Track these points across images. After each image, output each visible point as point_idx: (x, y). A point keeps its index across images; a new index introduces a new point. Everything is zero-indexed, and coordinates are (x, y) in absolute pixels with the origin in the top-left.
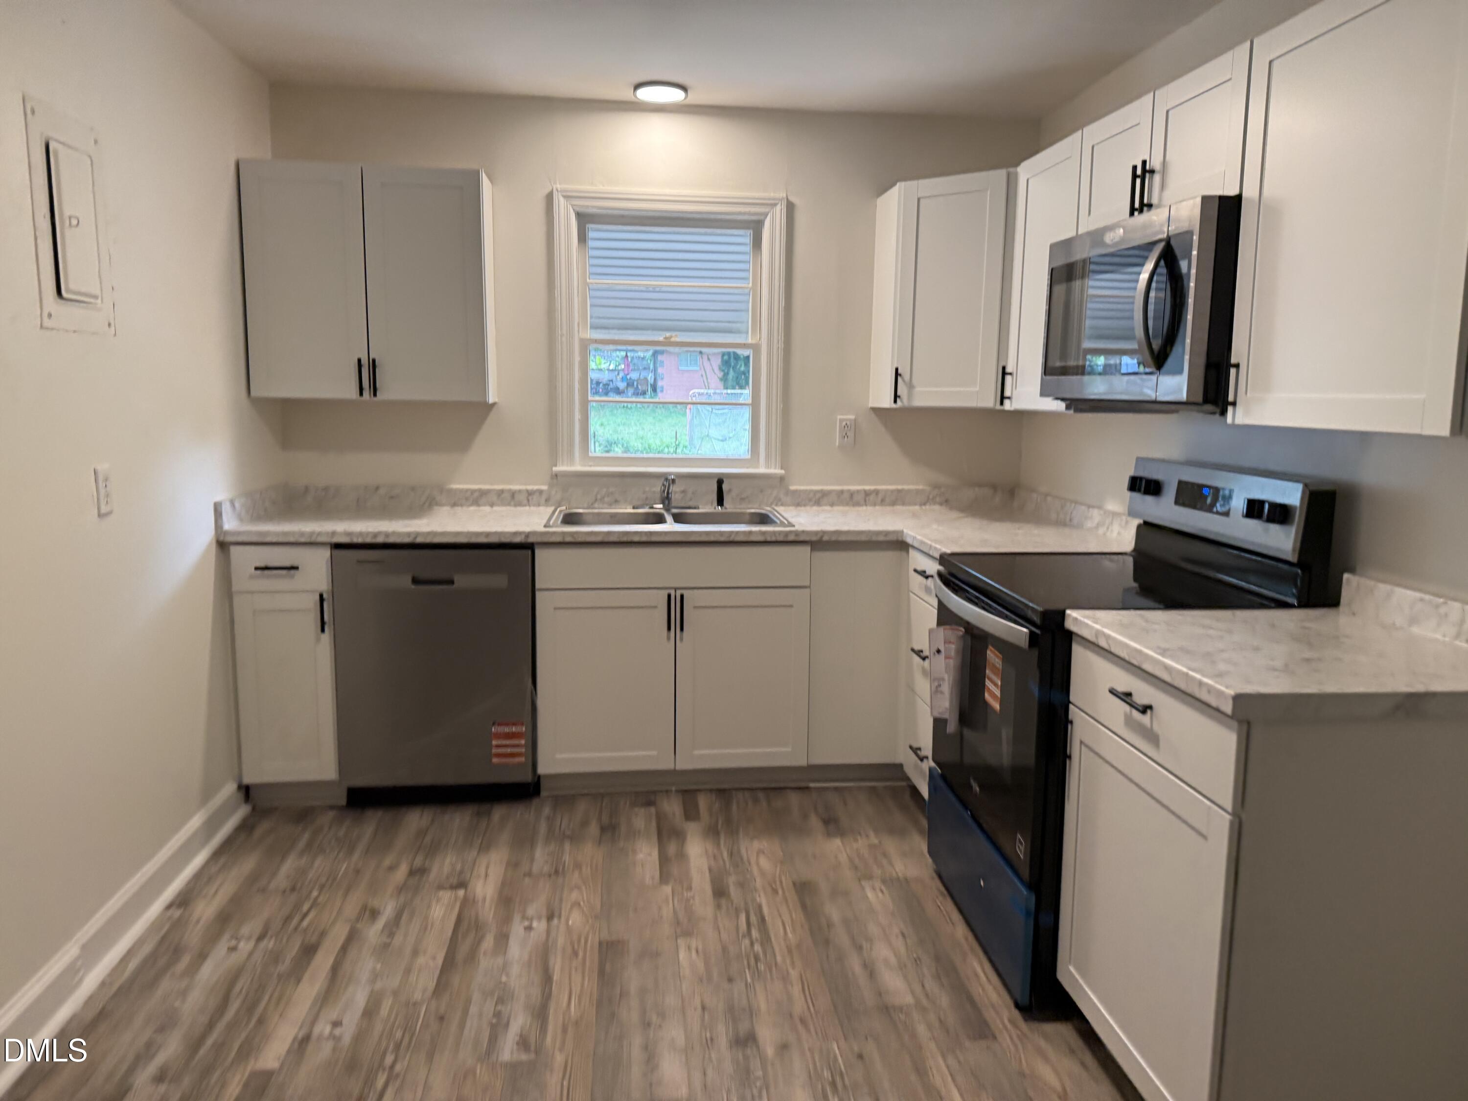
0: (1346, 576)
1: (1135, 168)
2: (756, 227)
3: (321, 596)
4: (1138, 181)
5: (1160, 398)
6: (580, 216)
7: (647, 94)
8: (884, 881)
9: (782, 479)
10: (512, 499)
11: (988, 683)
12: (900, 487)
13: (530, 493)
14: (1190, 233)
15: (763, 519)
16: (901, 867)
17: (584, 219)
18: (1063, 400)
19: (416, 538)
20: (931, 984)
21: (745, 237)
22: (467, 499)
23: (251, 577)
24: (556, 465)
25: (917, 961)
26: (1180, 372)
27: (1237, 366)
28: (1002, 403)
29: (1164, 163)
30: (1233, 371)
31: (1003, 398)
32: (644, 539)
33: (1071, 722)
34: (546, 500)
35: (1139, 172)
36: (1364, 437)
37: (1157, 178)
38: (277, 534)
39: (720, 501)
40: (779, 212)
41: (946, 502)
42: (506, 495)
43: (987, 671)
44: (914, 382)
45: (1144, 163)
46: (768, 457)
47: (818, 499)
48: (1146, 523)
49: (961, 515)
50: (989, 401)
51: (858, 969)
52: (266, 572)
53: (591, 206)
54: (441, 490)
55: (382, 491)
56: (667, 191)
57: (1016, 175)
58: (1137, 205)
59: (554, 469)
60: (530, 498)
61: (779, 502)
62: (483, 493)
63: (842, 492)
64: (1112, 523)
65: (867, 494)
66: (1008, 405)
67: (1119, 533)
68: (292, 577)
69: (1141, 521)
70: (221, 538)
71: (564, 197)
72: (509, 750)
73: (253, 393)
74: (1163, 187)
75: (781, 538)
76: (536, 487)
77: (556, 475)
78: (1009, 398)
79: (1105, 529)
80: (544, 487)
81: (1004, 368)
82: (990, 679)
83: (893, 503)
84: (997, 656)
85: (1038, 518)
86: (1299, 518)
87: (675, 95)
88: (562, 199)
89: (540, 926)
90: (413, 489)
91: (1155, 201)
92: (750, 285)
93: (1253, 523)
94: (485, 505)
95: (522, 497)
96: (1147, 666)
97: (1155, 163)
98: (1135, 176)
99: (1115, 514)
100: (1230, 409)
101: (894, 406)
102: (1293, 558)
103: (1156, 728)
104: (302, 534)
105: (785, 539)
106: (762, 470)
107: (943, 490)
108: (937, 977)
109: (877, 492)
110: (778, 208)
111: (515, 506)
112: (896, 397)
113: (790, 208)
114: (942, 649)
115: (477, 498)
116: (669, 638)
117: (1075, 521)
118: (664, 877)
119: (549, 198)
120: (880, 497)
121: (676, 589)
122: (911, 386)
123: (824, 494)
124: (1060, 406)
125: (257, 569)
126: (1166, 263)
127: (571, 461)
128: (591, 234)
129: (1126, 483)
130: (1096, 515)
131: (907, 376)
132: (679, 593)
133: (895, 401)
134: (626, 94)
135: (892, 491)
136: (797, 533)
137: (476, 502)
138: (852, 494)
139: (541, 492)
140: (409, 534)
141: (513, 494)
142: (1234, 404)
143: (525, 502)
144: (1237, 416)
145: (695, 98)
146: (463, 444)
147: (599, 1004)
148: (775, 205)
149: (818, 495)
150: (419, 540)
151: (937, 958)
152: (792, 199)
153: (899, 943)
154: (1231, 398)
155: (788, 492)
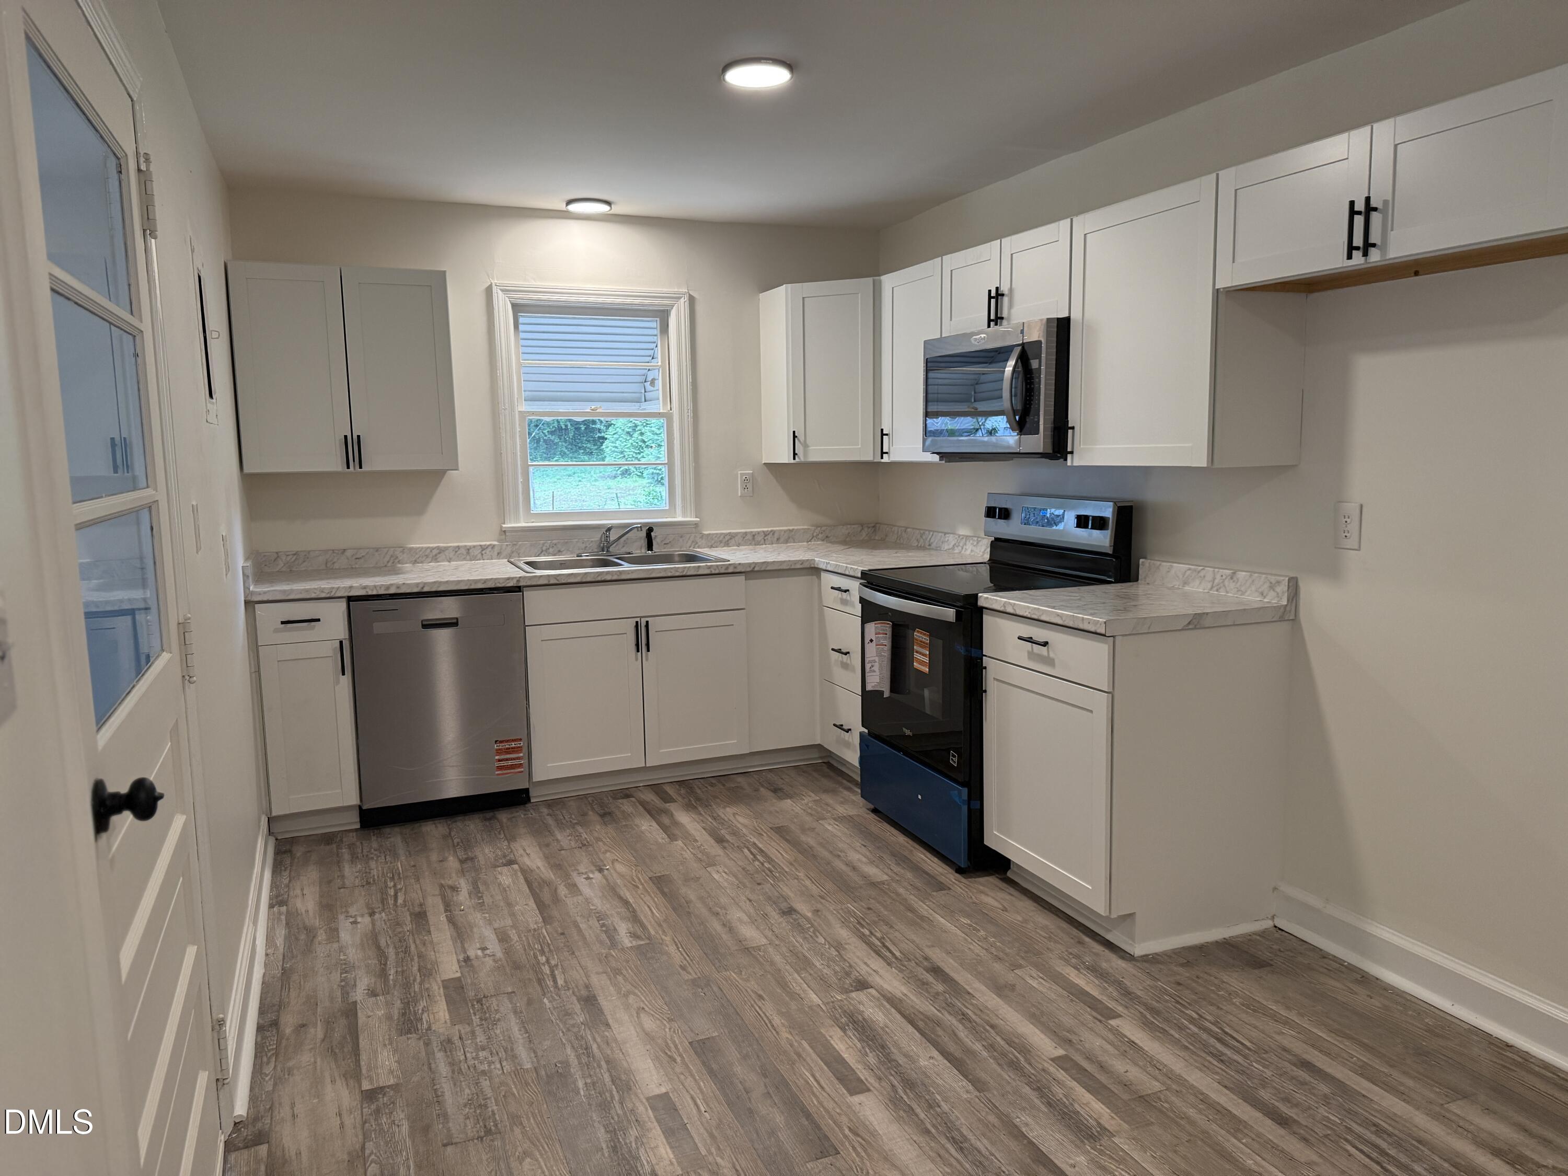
0: (1141, 560)
1: (990, 291)
2: (663, 315)
3: (341, 643)
4: (993, 301)
5: (1021, 451)
6: (514, 306)
7: (575, 208)
8: (835, 819)
9: (696, 525)
10: (468, 554)
11: (916, 655)
12: (791, 528)
13: (483, 548)
14: (1039, 342)
15: (691, 558)
16: (842, 810)
17: (517, 308)
18: (937, 453)
19: (422, 588)
20: (896, 869)
21: (655, 324)
22: (427, 556)
23: (276, 631)
24: (504, 523)
25: (881, 858)
26: (1037, 432)
27: (1073, 428)
28: (882, 458)
29: (1011, 290)
30: (1070, 431)
31: (882, 453)
32: (615, 577)
33: (985, 668)
34: (498, 554)
35: (993, 294)
36: (1146, 471)
37: (1006, 299)
38: (301, 591)
39: (650, 546)
40: (683, 304)
41: (826, 539)
42: (463, 551)
43: (915, 647)
44: (808, 442)
45: (997, 289)
46: (684, 508)
47: (727, 540)
48: (997, 539)
49: (842, 547)
50: (868, 455)
51: (844, 867)
52: (289, 625)
53: (521, 298)
54: (403, 549)
55: (349, 553)
56: (589, 286)
57: (880, 282)
58: (992, 317)
59: (504, 526)
60: (483, 552)
61: (695, 543)
62: (441, 550)
63: (746, 533)
64: (965, 544)
65: (766, 534)
66: (886, 459)
67: (972, 551)
68: (313, 628)
69: (993, 539)
70: (249, 598)
71: (502, 290)
72: (510, 763)
73: (246, 470)
74: (1011, 306)
75: (723, 571)
76: (488, 543)
77: (505, 531)
78: (887, 453)
79: (960, 548)
80: (496, 543)
81: (882, 430)
82: (917, 652)
83: (787, 542)
84: (924, 634)
85: (899, 545)
86: (1111, 524)
87: (603, 208)
88: (500, 292)
89: (597, 876)
90: (377, 550)
91: (1005, 315)
92: (660, 364)
93: (1081, 532)
94: (443, 561)
95: (477, 552)
96: (1044, 618)
97: (1005, 289)
98: (990, 297)
99: (967, 537)
100: (1069, 456)
101: (792, 461)
102: (1110, 551)
103: (1052, 655)
104: (322, 591)
105: (726, 571)
106: (679, 519)
107: (823, 528)
108: (898, 864)
109: (773, 532)
110: (682, 300)
111: (471, 560)
112: (795, 454)
113: (692, 300)
114: (874, 639)
115: (436, 555)
116: (637, 659)
117: (933, 546)
118: (672, 837)
119: (489, 291)
120: (776, 536)
121: (641, 617)
122: (806, 446)
123: (732, 536)
124: (936, 458)
125: (283, 623)
126: (1022, 363)
127: (518, 521)
128: (521, 320)
129: (983, 511)
130: (951, 539)
131: (802, 439)
132: (644, 621)
133: (794, 459)
134: (562, 206)
135: (785, 531)
136: (735, 566)
137: (435, 559)
138: (754, 535)
139: (493, 546)
140: (417, 585)
141: (468, 549)
142: (1072, 453)
143: (480, 556)
144: (1075, 461)
145: (617, 209)
146: (419, 508)
147: (674, 909)
148: (680, 298)
149: (727, 538)
150: (426, 589)
151: (893, 854)
152: (691, 293)
153: (864, 850)
154: (1069, 449)
155: (703, 536)
